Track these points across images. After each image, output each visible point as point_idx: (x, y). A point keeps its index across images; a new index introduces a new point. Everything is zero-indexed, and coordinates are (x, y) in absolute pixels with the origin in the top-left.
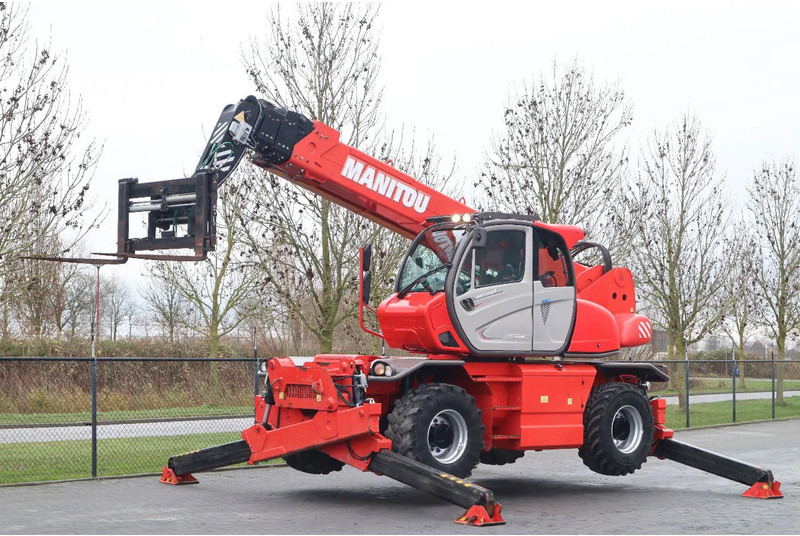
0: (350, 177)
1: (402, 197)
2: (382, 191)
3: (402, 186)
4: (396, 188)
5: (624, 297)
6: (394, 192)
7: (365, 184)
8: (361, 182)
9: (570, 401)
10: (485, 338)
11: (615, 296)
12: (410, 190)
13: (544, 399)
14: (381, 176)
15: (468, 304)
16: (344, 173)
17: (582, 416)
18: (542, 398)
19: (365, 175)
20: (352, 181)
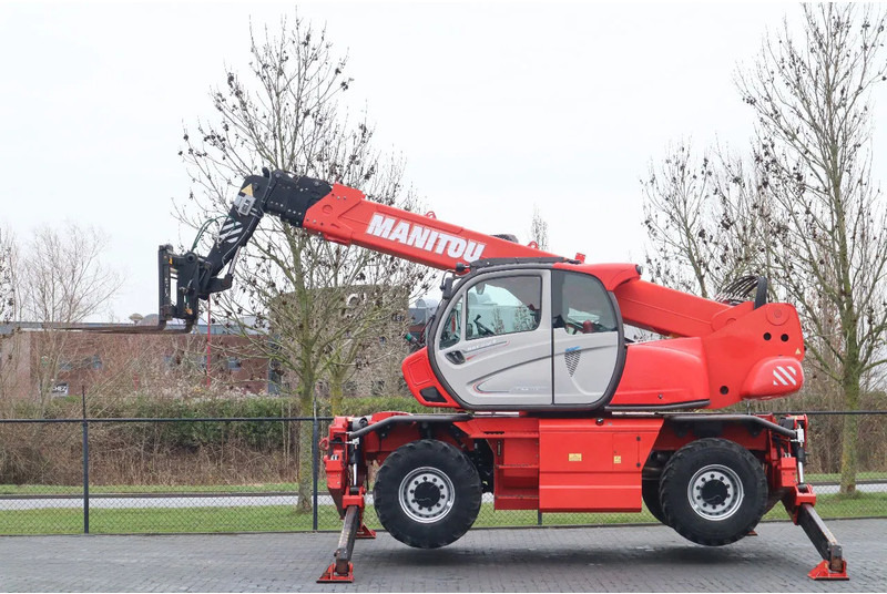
0: (377, 233)
1: (446, 248)
2: (419, 245)
3: (445, 237)
4: (438, 240)
5: (785, 338)
6: (435, 244)
7: (397, 240)
8: (392, 238)
9: (617, 460)
10: (482, 392)
11: (767, 336)
12: (455, 240)
13: (575, 457)
14: (417, 229)
15: (457, 358)
16: (369, 231)
17: (641, 475)
18: (571, 456)
19: (397, 230)
20: (380, 238)
